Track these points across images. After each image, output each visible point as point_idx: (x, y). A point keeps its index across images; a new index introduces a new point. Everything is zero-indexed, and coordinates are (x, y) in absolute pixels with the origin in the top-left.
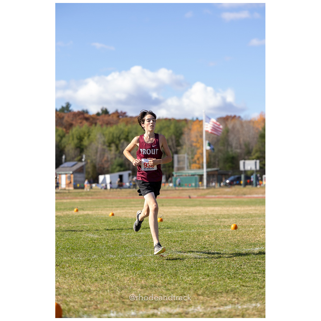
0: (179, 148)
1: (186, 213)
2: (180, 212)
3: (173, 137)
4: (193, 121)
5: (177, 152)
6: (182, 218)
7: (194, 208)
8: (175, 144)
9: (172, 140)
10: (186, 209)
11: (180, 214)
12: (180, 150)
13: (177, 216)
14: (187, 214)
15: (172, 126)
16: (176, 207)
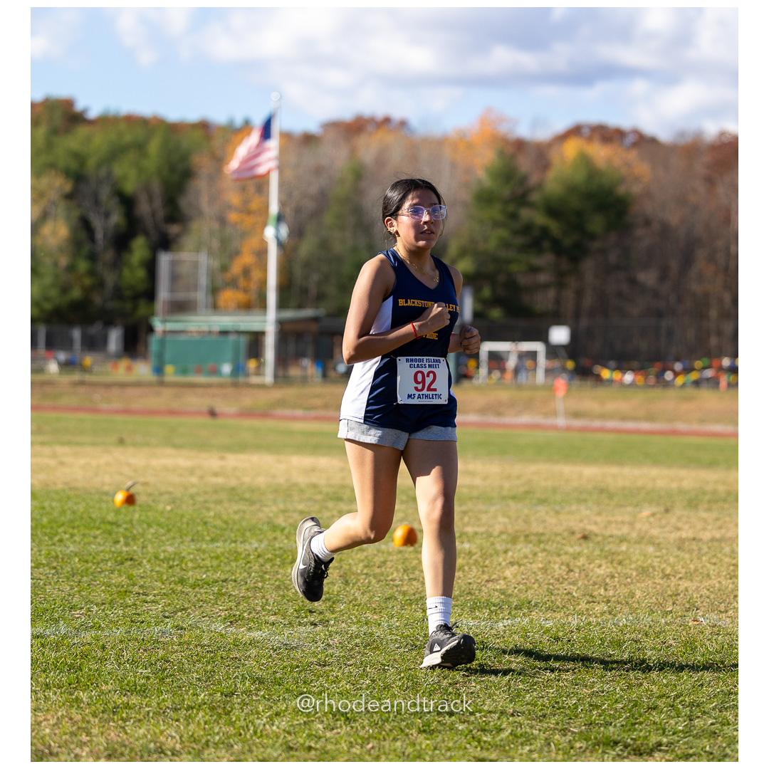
0: (174, 229)
3: (156, 187)
4: (230, 130)
5: (165, 243)
8: (161, 214)
9: (151, 199)
12: (178, 236)
15: (154, 147)
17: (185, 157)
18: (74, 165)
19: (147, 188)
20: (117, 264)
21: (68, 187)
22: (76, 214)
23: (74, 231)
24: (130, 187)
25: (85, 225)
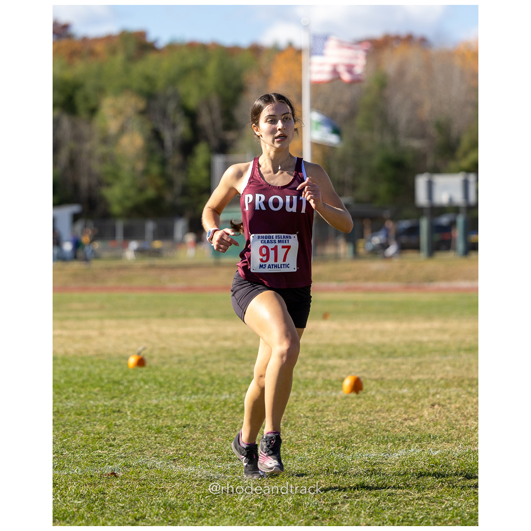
0: (230, 135)
1: (226, 339)
2: (207, 337)
3: (215, 101)
4: (276, 50)
5: (223, 148)
6: (210, 354)
8: (220, 123)
9: (210, 111)
11: (206, 344)
12: (234, 141)
13: (194, 350)
14: (227, 344)
15: (212, 68)
16: (201, 321)
17: (237, 75)
18: (145, 86)
19: (207, 103)
20: (184, 167)
21: (141, 104)
22: (148, 127)
23: (148, 140)
24: (193, 102)
25: (156, 136)
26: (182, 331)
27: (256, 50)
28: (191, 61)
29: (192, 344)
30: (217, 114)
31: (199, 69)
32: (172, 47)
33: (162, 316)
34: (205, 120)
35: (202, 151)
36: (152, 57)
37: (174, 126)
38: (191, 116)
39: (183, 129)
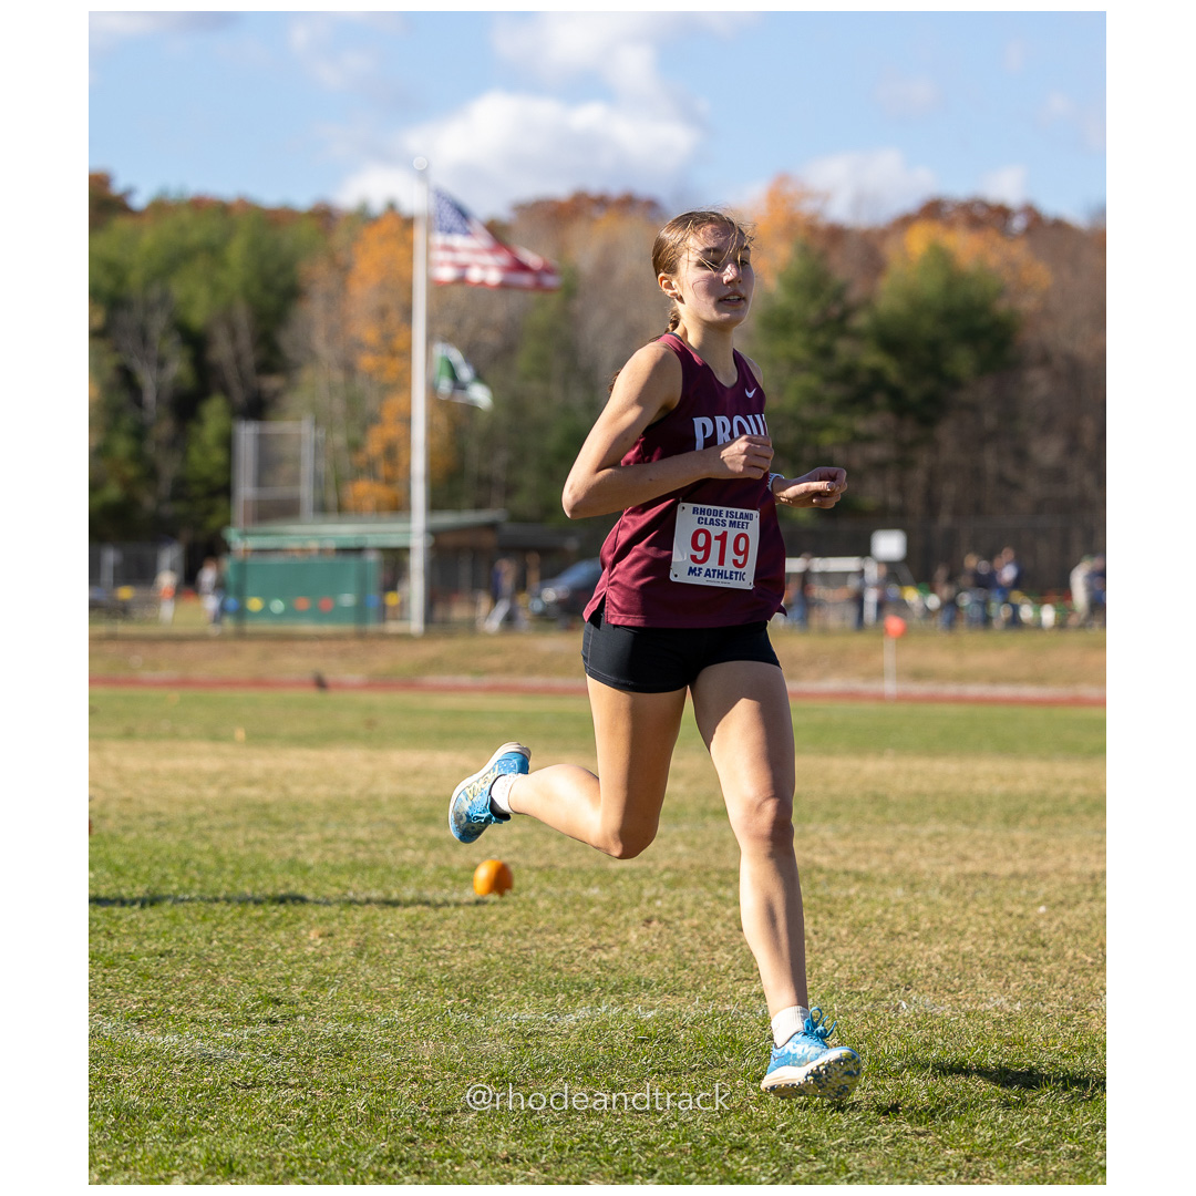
0: (272, 383)
1: (251, 783)
2: (213, 778)
3: (242, 315)
4: (363, 217)
5: (257, 409)
6: (217, 812)
7: (313, 754)
8: (250, 360)
9: (233, 335)
10: (260, 762)
11: (211, 793)
12: (277, 394)
13: (189, 805)
14: (253, 793)
15: (236, 251)
16: (204, 746)
17: (287, 266)
18: (107, 283)
19: (227, 318)
20: (179, 442)
22: (110, 361)
23: (108, 389)
24: (198, 317)
25: (126, 380)
26: (165, 765)
27: (324, 216)
28: (196, 236)
29: (182, 791)
30: (245, 341)
31: (214, 251)
32: (160, 207)
33: (129, 734)
34: (221, 351)
35: (214, 412)
36: (121, 224)
37: (161, 363)
38: (195, 342)
39: (178, 367)
